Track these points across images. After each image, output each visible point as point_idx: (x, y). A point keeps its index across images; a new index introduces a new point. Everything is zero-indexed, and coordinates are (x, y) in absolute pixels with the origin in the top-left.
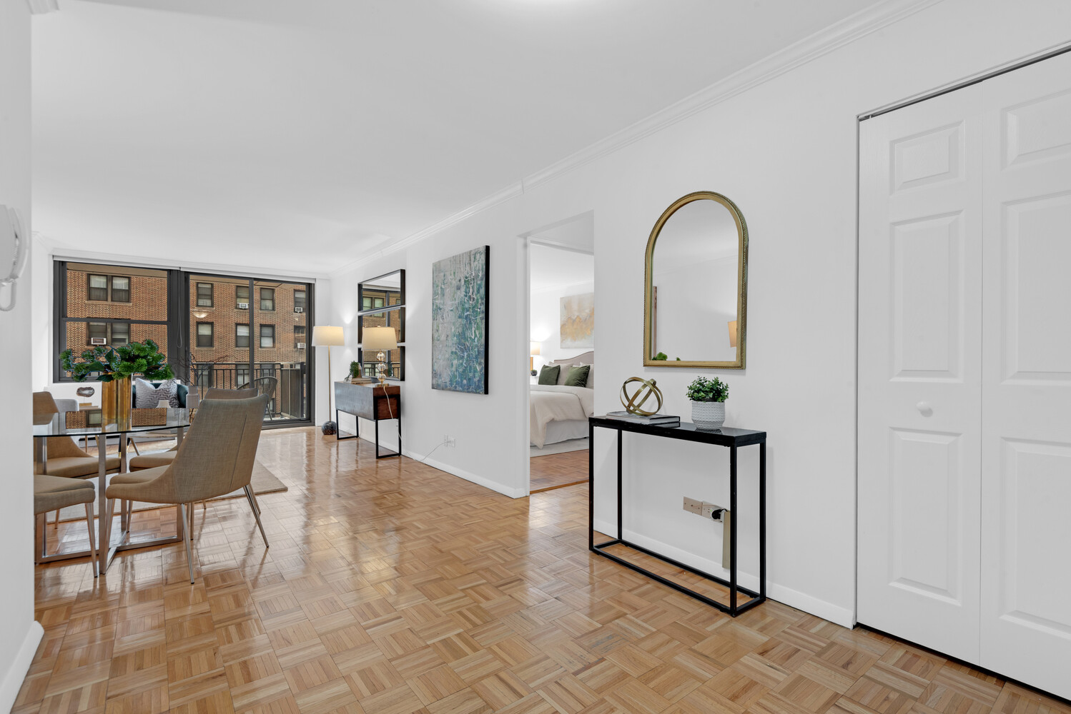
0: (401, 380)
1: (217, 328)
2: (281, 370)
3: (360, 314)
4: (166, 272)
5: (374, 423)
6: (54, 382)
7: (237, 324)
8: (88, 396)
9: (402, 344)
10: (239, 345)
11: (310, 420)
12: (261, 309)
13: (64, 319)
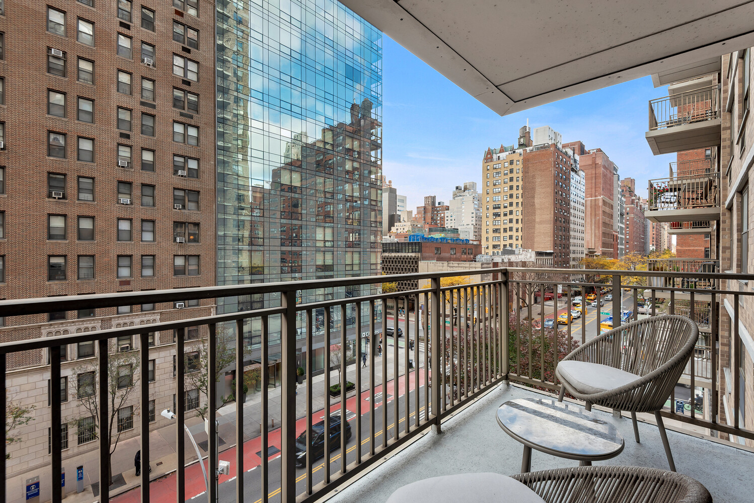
1: (98, 222)
7: (120, 219)
10: (120, 239)
12: (141, 205)
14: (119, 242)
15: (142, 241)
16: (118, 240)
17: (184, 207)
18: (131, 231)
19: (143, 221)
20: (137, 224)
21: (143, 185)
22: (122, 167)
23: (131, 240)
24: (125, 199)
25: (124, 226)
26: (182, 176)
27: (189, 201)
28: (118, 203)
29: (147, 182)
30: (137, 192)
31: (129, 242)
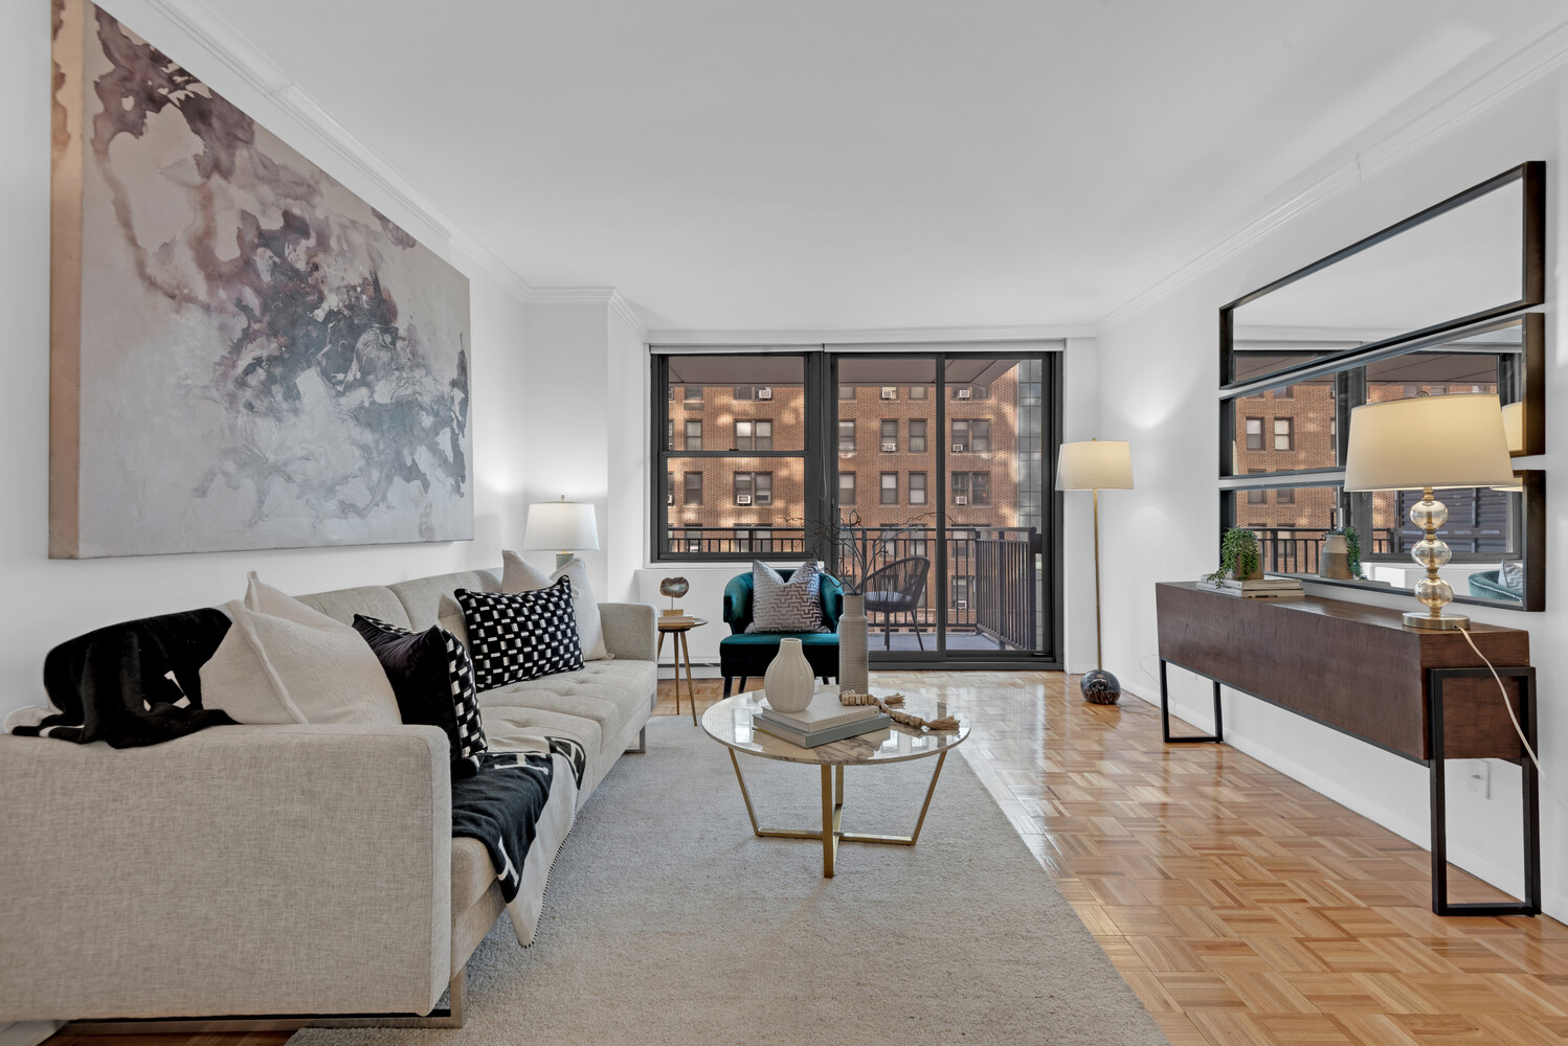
0: (1531, 609)
1: (860, 480)
2: (977, 542)
3: (1227, 393)
4: (802, 358)
5: (1424, 773)
6: (652, 561)
7: (883, 473)
8: (680, 595)
9: (1532, 463)
10: (884, 501)
11: (1050, 657)
12: (910, 451)
13: (665, 453)
14: (882, 506)
15: (910, 503)
16: (882, 503)
17: (966, 447)
18: (896, 490)
19: (912, 474)
20: (904, 478)
21: (912, 421)
22: (886, 399)
23: (897, 502)
24: (890, 445)
25: (889, 482)
26: (964, 399)
27: (974, 437)
28: (881, 451)
29: (916, 416)
30: (904, 432)
31: (894, 506)
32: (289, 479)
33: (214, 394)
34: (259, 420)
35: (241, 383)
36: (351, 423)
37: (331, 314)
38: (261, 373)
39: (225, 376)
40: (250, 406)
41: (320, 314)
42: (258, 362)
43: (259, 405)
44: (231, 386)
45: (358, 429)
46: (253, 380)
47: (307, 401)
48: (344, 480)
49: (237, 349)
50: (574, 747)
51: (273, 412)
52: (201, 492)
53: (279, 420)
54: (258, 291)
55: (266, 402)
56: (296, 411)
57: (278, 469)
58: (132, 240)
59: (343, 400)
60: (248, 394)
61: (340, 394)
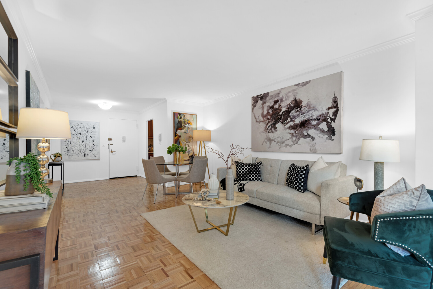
32: (275, 141)
33: (264, 132)
34: (270, 134)
35: (267, 129)
36: (288, 130)
37: (284, 112)
38: (270, 127)
39: (265, 129)
40: (269, 132)
41: (281, 113)
42: (270, 125)
43: (270, 132)
44: (266, 130)
45: (290, 130)
46: (269, 128)
47: (278, 129)
48: (286, 140)
49: (267, 125)
50: (239, 187)
51: (272, 132)
52: (262, 144)
53: (273, 133)
54: (270, 115)
55: (271, 131)
56: (276, 131)
57: (273, 140)
58: (255, 118)
59: (286, 126)
60: (268, 130)
61: (285, 125)
